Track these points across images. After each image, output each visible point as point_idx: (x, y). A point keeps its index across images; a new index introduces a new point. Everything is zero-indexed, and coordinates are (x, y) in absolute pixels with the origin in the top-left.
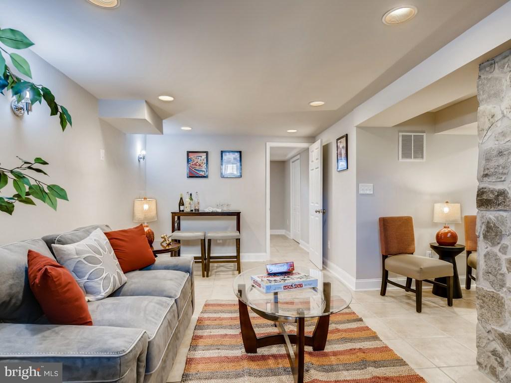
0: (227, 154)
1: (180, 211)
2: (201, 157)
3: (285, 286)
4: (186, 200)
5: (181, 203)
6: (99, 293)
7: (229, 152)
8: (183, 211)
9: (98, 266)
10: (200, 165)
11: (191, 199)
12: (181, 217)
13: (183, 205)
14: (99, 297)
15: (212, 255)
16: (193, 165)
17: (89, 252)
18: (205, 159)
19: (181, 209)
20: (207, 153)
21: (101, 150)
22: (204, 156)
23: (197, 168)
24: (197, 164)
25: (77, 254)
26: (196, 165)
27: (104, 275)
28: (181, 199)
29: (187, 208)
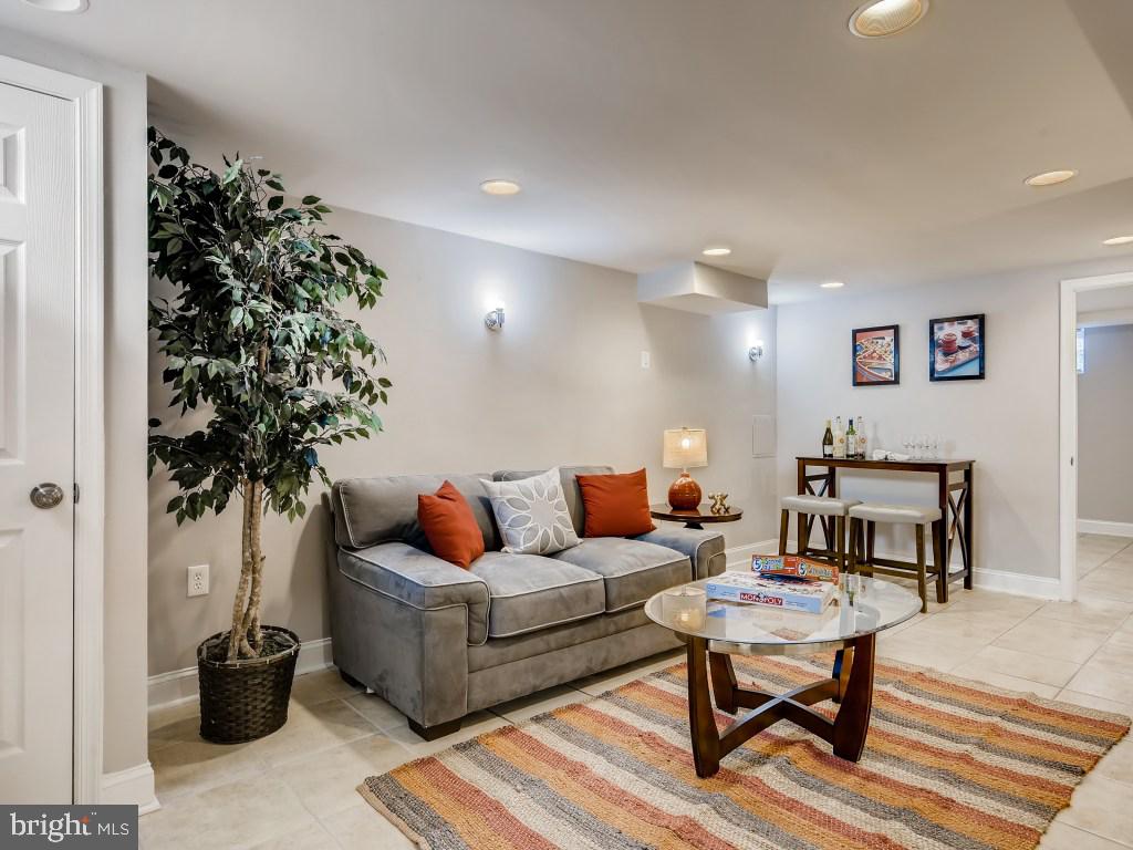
0: (946, 324)
1: (825, 455)
2: (883, 338)
3: (744, 595)
4: (837, 434)
5: (828, 440)
6: (517, 545)
7: (951, 320)
8: (831, 455)
9: (524, 513)
10: (880, 357)
11: (851, 432)
12: (837, 469)
13: (831, 443)
14: (518, 550)
15: (877, 555)
16: (865, 357)
17: (515, 493)
18: (892, 344)
19: (827, 453)
20: (896, 328)
21: (644, 353)
22: (889, 336)
23: (875, 363)
24: (875, 355)
25: (501, 493)
26: (872, 358)
27: (529, 525)
28: (828, 430)
29: (838, 452)
